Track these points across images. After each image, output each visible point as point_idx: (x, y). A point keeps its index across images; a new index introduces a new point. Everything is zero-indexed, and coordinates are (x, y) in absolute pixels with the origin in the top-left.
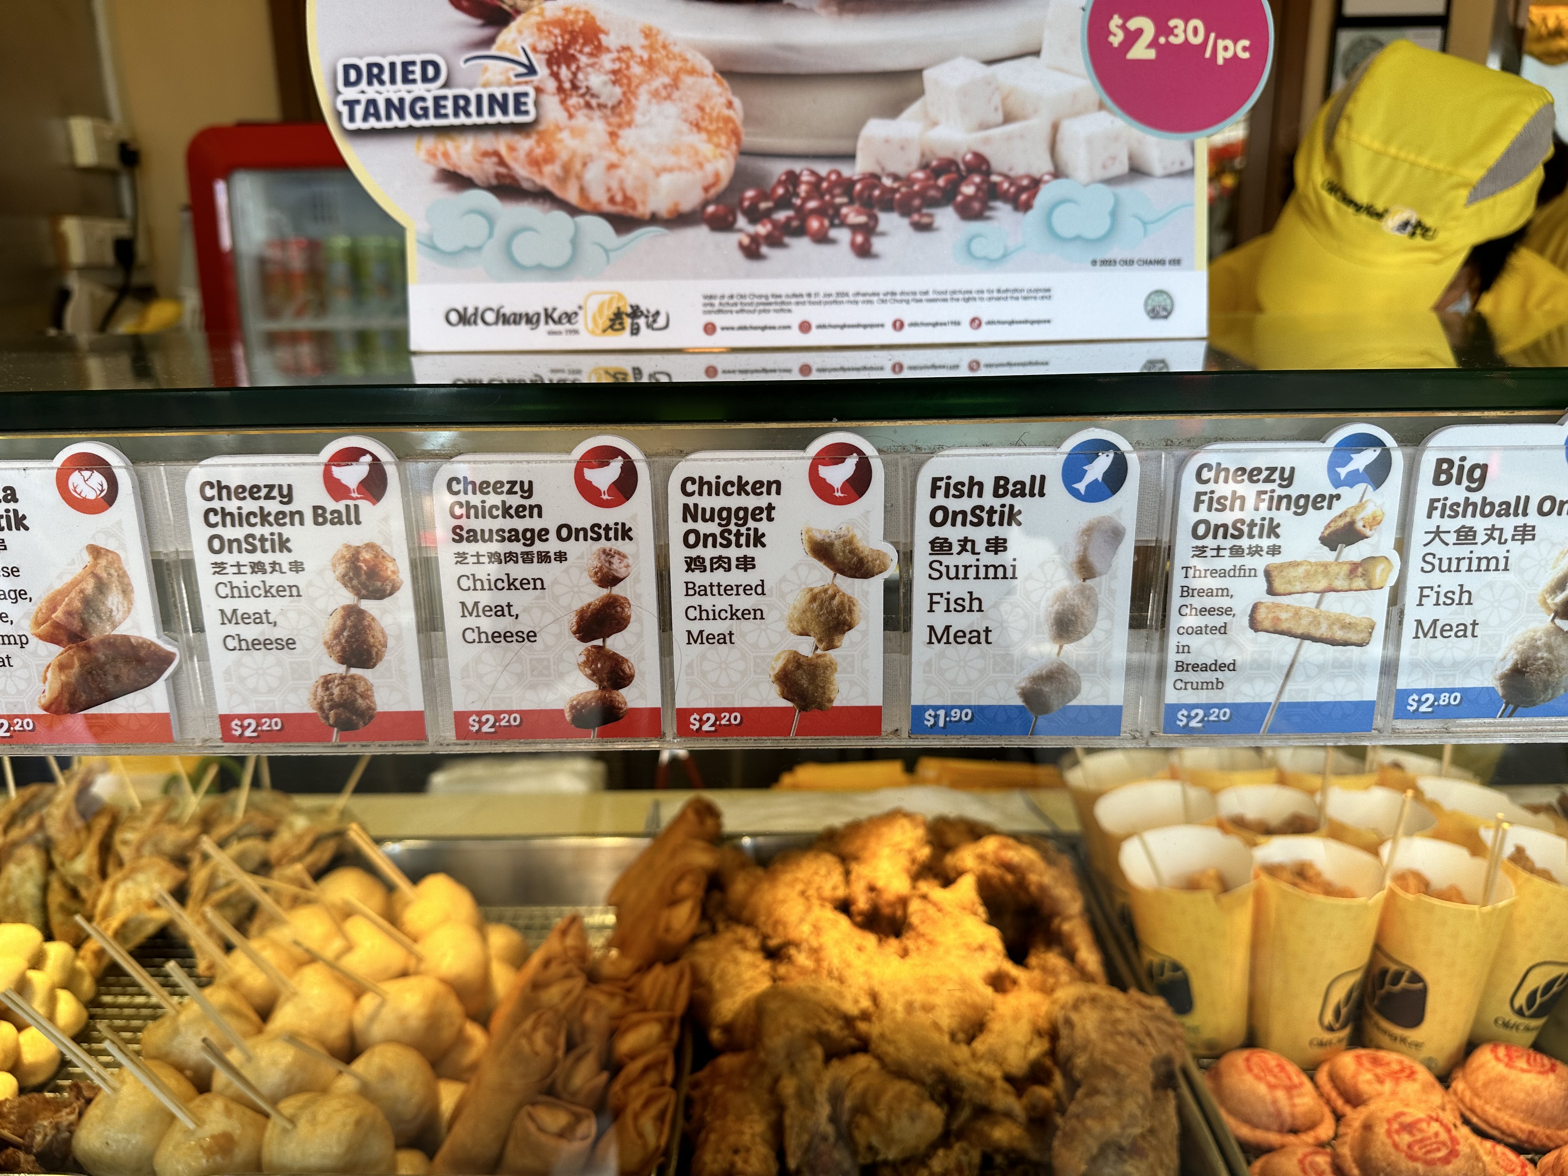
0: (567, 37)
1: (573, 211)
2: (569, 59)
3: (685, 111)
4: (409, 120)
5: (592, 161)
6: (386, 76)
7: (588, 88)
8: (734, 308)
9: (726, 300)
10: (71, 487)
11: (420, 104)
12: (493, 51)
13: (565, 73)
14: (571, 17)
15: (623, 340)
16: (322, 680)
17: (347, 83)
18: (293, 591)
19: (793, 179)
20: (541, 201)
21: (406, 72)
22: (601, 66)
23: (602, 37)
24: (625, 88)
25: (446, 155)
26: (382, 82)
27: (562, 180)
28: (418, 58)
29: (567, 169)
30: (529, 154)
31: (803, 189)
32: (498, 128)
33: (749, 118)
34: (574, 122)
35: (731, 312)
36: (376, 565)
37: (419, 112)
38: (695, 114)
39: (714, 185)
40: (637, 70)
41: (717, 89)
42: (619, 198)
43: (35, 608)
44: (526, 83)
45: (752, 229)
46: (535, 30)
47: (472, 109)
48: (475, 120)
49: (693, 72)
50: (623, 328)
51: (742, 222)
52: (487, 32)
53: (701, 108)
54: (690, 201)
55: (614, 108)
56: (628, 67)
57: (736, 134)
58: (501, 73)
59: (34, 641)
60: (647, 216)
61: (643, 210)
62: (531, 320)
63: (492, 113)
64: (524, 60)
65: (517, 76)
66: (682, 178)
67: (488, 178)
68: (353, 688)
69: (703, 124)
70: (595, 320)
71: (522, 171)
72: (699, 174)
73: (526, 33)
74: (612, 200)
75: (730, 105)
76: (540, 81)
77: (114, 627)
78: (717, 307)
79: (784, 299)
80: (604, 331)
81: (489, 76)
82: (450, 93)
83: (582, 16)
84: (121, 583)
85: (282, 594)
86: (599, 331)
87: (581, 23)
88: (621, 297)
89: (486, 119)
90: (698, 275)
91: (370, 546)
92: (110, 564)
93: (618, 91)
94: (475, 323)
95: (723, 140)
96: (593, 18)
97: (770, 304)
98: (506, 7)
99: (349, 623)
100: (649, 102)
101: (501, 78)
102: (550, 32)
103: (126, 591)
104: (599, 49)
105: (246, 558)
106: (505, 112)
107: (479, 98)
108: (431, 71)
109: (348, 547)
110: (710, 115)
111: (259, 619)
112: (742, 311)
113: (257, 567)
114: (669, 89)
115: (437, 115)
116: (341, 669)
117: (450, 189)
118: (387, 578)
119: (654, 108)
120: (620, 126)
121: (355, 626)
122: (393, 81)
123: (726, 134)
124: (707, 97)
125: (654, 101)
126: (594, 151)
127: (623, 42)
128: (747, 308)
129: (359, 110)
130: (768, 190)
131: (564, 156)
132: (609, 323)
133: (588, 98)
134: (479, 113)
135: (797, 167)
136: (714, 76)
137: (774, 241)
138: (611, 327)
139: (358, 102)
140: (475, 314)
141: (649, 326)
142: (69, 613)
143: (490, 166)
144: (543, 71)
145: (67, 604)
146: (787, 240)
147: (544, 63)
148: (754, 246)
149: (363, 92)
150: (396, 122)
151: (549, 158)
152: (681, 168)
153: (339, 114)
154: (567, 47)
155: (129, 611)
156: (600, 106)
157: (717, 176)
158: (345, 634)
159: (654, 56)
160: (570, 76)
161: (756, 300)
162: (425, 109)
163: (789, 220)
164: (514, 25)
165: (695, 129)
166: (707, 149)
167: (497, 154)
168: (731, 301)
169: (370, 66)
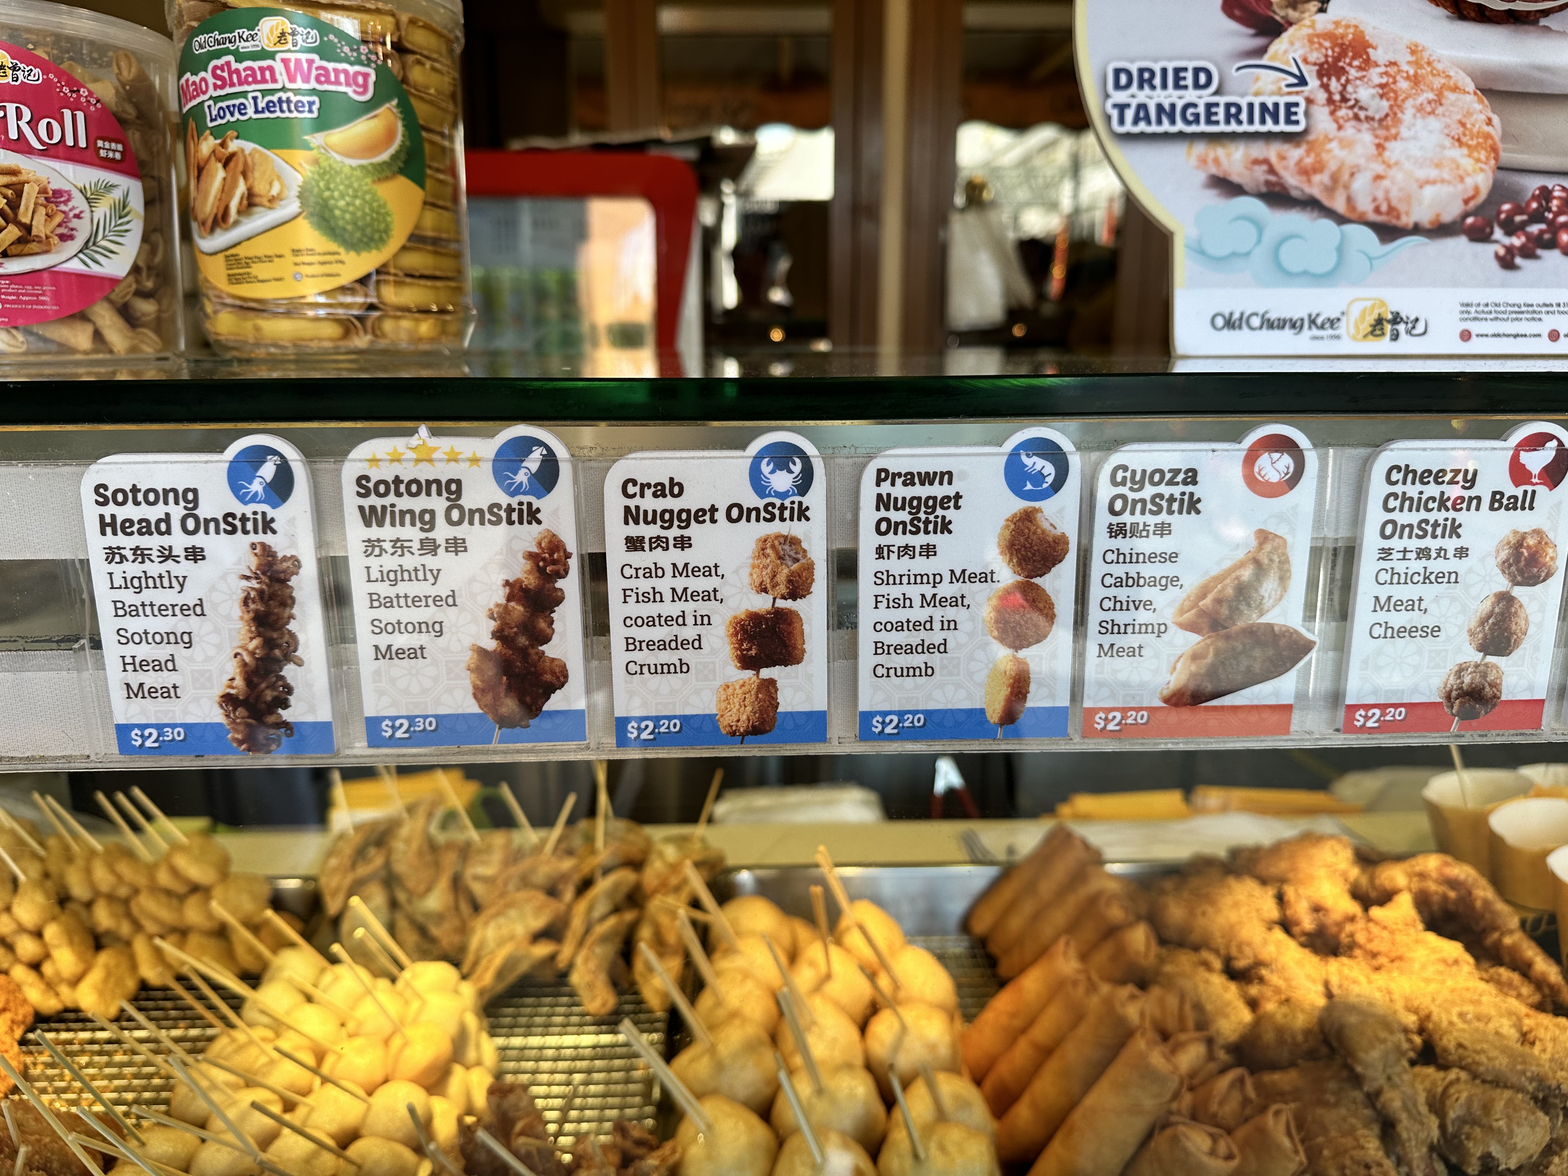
0: (1337, 49)
1: (1341, 220)
2: (1340, 72)
3: (1447, 126)
4: (1180, 126)
5: (1359, 171)
6: (1157, 81)
7: (1357, 101)
8: (1489, 316)
9: (1481, 308)
10: (1256, 469)
11: (1191, 111)
12: (1265, 61)
13: (1335, 85)
14: (1341, 31)
15: (1384, 345)
16: (1457, 668)
17: (1117, 86)
18: (1452, 578)
19: (1545, 194)
20: (1309, 209)
21: (1177, 79)
22: (1369, 80)
23: (1370, 50)
24: (1392, 102)
25: (1217, 161)
26: (1153, 87)
27: (1331, 190)
28: (1191, 65)
29: (1335, 178)
30: (1299, 162)
31: (1555, 204)
32: (1269, 136)
33: (1506, 136)
34: (1342, 134)
35: (1486, 319)
36: (1537, 552)
37: (1191, 118)
38: (1457, 130)
39: (1473, 198)
40: (1403, 85)
41: (1478, 107)
42: (1384, 208)
43: (1184, 595)
44: (1297, 93)
45: (1507, 241)
46: (1306, 41)
47: (1244, 116)
48: (1245, 128)
49: (1455, 89)
50: (1383, 334)
51: (1498, 234)
52: (1259, 42)
53: (1463, 125)
54: (1451, 213)
55: (1381, 120)
56: (1395, 82)
57: (1494, 149)
58: (1272, 83)
59: (1173, 629)
60: (1411, 226)
61: (1407, 221)
62: (1295, 325)
63: (1263, 121)
64: (1295, 71)
65: (1288, 86)
66: (1444, 190)
67: (1257, 186)
68: (1484, 675)
69: (1464, 139)
70: (1357, 327)
71: (1292, 180)
72: (1460, 187)
73: (1298, 44)
74: (1377, 210)
75: (1489, 122)
76: (1311, 92)
77: (1261, 614)
78: (1473, 315)
79: (1535, 308)
80: (1365, 336)
81: (1259, 85)
82: (1222, 100)
83: (1352, 30)
84: (1281, 569)
85: (1440, 580)
86: (1361, 336)
87: (1350, 37)
88: (1383, 304)
89: (1257, 127)
90: (1455, 283)
91: (1538, 532)
92: (1275, 549)
93: (1385, 104)
94: (1240, 327)
95: (1483, 155)
96: (1362, 32)
97: (1523, 312)
98: (1278, 18)
99: (1497, 610)
100: (1415, 116)
101: (1272, 87)
102: (1321, 45)
103: (1284, 578)
104: (1368, 63)
105: (1414, 544)
106: (1276, 121)
107: (1251, 106)
108: (1203, 78)
109: (1515, 532)
110: (1471, 130)
111: (1412, 605)
112: (1496, 319)
113: (1423, 553)
114: (1433, 105)
115: (1209, 122)
116: (1478, 657)
117: (1219, 195)
118: (1544, 565)
119: (1419, 122)
120: (1387, 139)
121: (1502, 614)
122: (1164, 86)
123: (1485, 149)
124: (1469, 114)
125: (1418, 115)
126: (1362, 162)
127: (1391, 57)
128: (1500, 316)
129: (1130, 114)
130: (1523, 205)
131: (1333, 166)
132: (1370, 329)
133: (1356, 110)
134: (1251, 121)
135: (1550, 183)
136: (1475, 93)
137: (1528, 253)
138: (1372, 333)
139: (1128, 106)
140: (1241, 319)
141: (1409, 332)
142: (1218, 601)
143: (1260, 174)
144: (1313, 82)
145: (1220, 592)
146: (1539, 252)
147: (1314, 74)
148: (1508, 257)
149: (1133, 96)
150: (1166, 127)
151: (1318, 168)
152: (1443, 181)
153: (1109, 118)
154: (1337, 59)
155: (1281, 598)
156: (1369, 119)
157: (1477, 190)
158: (1490, 621)
159: (1419, 71)
160: (1340, 88)
161: (1509, 309)
162: (1197, 116)
163: (1542, 232)
164: (1285, 36)
165: (1457, 144)
166: (1467, 163)
167: (1266, 161)
168: (1486, 309)
169: (1141, 71)
